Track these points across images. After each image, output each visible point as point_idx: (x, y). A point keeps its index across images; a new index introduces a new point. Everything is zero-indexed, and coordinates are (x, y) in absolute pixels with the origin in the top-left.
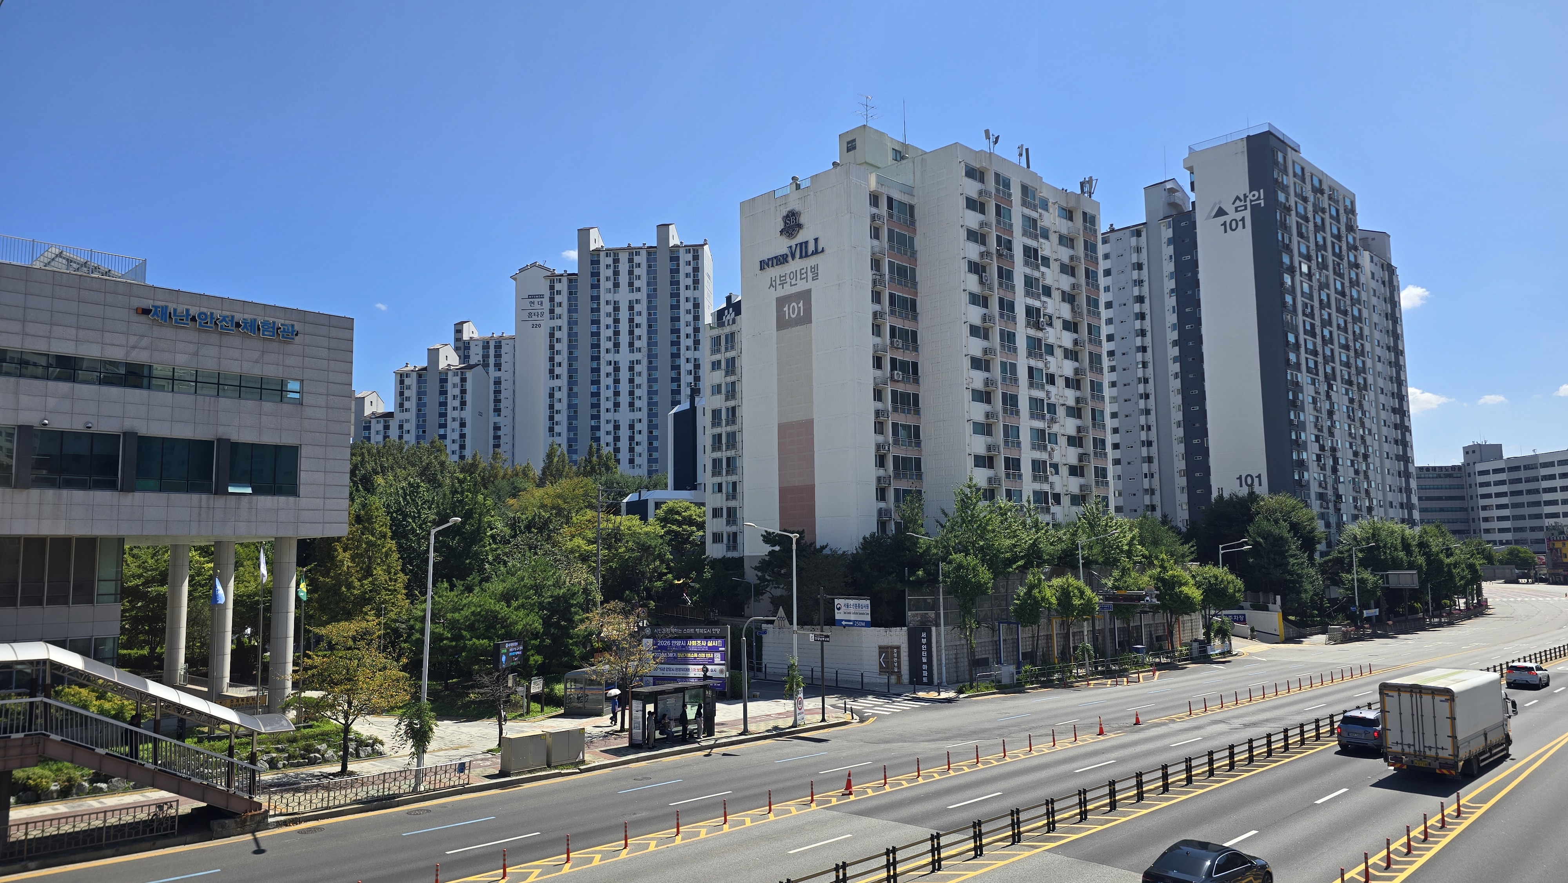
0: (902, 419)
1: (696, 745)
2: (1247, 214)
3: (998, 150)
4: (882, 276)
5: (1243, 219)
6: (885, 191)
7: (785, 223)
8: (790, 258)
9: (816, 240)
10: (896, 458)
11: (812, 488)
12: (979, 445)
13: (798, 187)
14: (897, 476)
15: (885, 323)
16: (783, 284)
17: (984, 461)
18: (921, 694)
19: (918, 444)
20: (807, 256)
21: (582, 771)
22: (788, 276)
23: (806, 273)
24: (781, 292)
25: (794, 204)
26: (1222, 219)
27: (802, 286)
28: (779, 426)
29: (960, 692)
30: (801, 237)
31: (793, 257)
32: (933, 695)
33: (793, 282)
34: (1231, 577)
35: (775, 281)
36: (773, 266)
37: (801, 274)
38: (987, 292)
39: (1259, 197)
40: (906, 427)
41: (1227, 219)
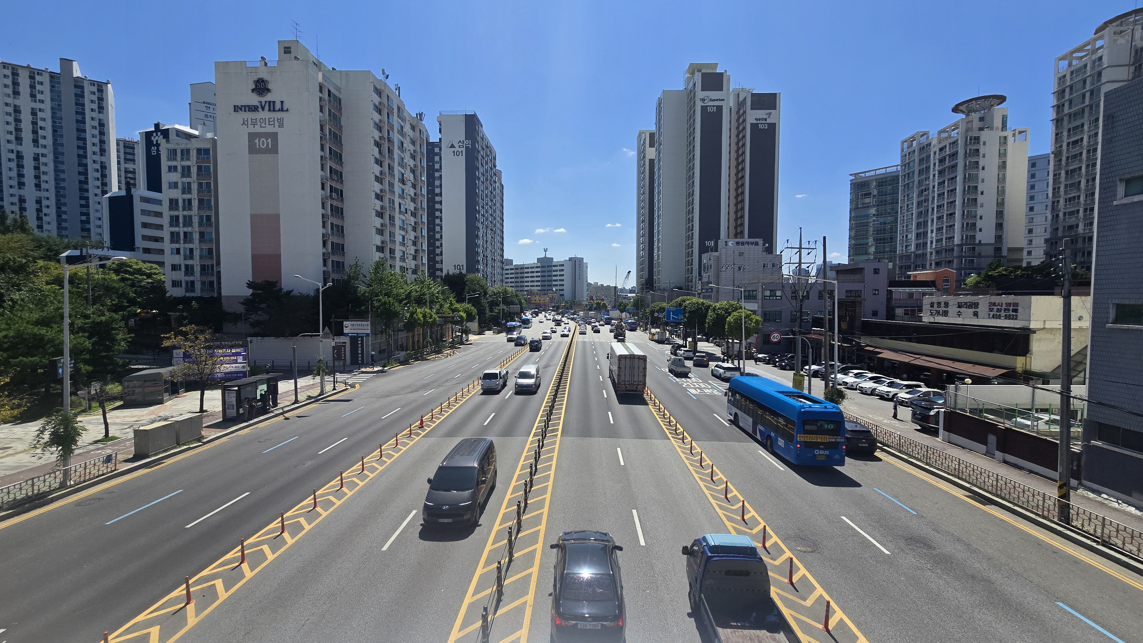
0: (336, 221)
1: (273, 414)
2: (464, 149)
3: (388, 82)
4: (325, 135)
5: (462, 152)
6: (328, 85)
7: (256, 85)
8: (260, 109)
9: (282, 102)
10: (332, 243)
11: (279, 256)
12: (377, 240)
13: (266, 64)
14: (333, 253)
15: (326, 164)
16: (254, 125)
17: (380, 249)
18: (363, 370)
19: (343, 236)
20: (274, 110)
21: (205, 443)
22: (258, 120)
23: (274, 121)
24: (251, 129)
25: (263, 74)
26: (453, 149)
27: (269, 129)
28: (252, 216)
29: (384, 366)
30: (269, 97)
31: (263, 109)
32: (368, 369)
33: (263, 125)
34: (473, 308)
35: (247, 121)
36: (245, 111)
37: (269, 121)
38: (382, 159)
39: (468, 142)
40: (337, 226)
41: (455, 150)
